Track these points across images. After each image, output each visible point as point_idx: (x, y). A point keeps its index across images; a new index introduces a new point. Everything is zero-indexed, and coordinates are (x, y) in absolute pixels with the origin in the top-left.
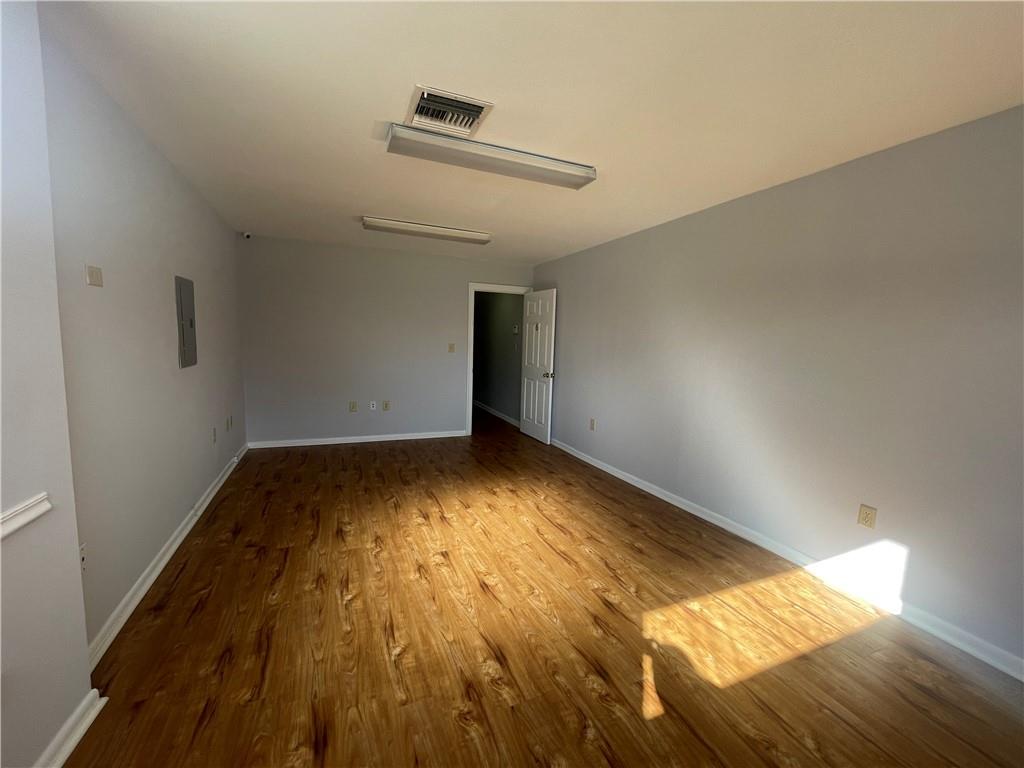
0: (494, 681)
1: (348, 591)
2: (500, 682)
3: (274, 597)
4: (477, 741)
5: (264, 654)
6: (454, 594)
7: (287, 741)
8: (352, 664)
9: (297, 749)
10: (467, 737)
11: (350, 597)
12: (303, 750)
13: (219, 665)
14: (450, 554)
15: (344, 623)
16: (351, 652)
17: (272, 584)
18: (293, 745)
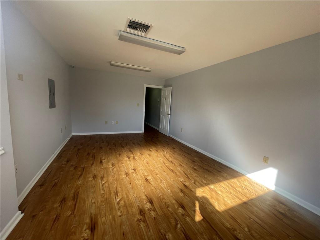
0: (149, 209)
1: (103, 180)
2: (151, 210)
3: (79, 182)
4: (143, 228)
5: (75, 200)
6: (137, 182)
7: (82, 228)
8: (104, 203)
9: (85, 230)
10: (140, 227)
11: (104, 182)
12: (87, 231)
13: (61, 204)
14: (136, 169)
15: (102, 190)
16: (104, 200)
17: (79, 178)
18: (84, 229)
